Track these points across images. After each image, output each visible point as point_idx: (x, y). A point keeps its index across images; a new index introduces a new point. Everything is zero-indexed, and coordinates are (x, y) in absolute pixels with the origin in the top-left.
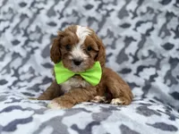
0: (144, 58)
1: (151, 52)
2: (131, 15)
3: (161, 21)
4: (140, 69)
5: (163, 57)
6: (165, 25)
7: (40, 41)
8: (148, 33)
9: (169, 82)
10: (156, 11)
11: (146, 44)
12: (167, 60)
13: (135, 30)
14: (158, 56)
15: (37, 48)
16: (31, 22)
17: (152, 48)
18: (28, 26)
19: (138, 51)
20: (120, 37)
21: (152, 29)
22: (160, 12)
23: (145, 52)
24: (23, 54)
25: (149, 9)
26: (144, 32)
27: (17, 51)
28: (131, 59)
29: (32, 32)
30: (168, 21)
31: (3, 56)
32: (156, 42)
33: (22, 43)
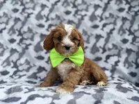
0: (109, 49)
1: (114, 45)
2: (99, 19)
3: (119, 23)
4: (108, 57)
5: (122, 49)
6: (122, 26)
7: (32, 39)
8: (111, 32)
9: (127, 65)
10: (115, 16)
11: (110, 40)
12: (124, 50)
13: (102, 29)
14: (119, 48)
15: (30, 44)
16: (24, 24)
17: (115, 43)
18: (22, 28)
19: (105, 45)
20: (92, 35)
21: (114, 29)
22: (118, 17)
23: (110, 45)
24: (20, 49)
25: (110, 14)
26: (109, 31)
27: (14, 48)
28: (101, 50)
29: (25, 32)
30: (123, 24)
31: (3, 52)
32: (117, 38)
33: (18, 41)
